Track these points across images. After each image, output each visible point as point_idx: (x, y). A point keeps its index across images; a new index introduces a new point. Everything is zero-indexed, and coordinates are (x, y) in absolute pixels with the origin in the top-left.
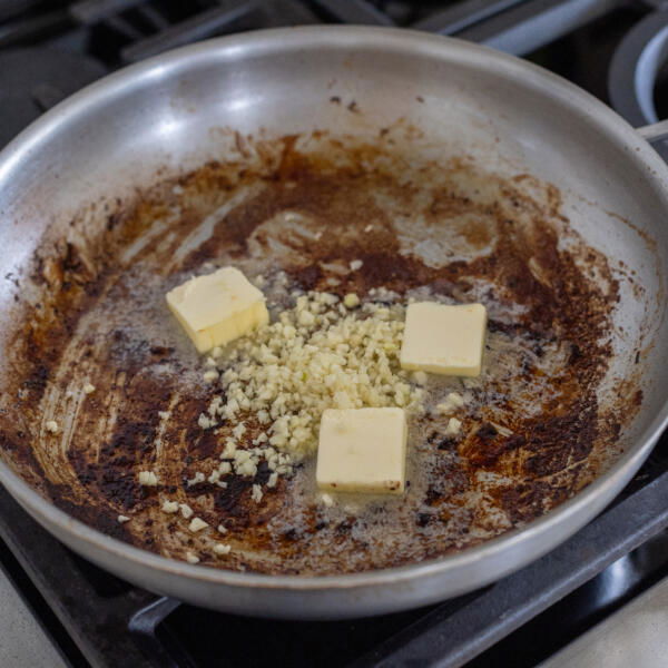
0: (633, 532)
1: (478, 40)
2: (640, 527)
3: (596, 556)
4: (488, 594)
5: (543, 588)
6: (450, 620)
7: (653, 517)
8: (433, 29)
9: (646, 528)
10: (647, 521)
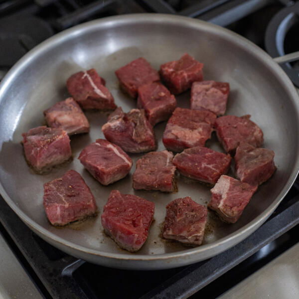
0: (268, 237)
1: (206, 20)
2: (271, 235)
3: (253, 247)
4: (209, 262)
5: (231, 260)
6: (193, 273)
7: (277, 231)
8: (186, 15)
9: (274, 235)
10: (274, 232)
